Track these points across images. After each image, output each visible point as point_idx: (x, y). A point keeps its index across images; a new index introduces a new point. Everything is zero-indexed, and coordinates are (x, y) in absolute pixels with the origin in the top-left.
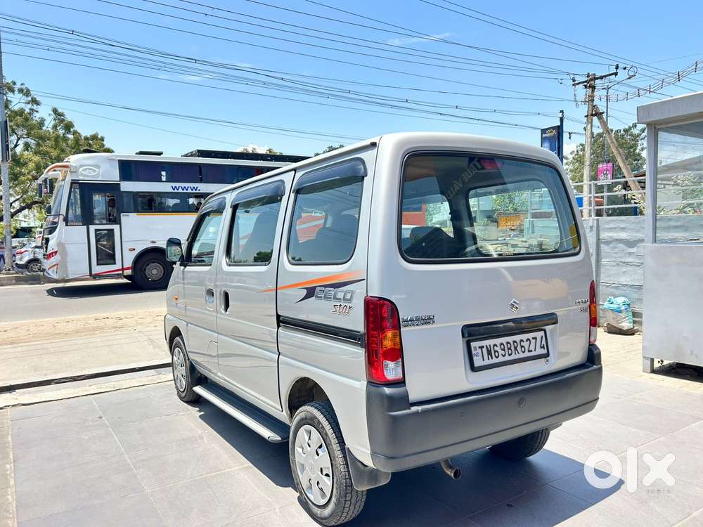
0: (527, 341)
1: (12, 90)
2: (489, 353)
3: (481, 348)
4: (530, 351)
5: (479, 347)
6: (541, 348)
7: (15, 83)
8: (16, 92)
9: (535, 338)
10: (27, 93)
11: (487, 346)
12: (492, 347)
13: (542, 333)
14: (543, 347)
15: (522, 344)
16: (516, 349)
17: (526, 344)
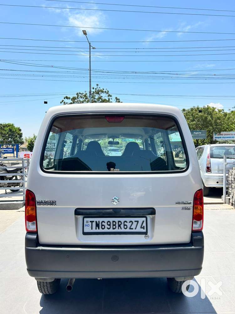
0: (130, 222)
1: (103, 92)
2: (97, 225)
3: (92, 222)
4: (130, 229)
5: (90, 222)
6: (141, 228)
7: (104, 89)
8: (104, 93)
9: (138, 222)
10: (107, 92)
11: (96, 222)
12: (100, 222)
13: (144, 219)
14: (144, 228)
15: (126, 223)
16: (119, 226)
17: (129, 225)
